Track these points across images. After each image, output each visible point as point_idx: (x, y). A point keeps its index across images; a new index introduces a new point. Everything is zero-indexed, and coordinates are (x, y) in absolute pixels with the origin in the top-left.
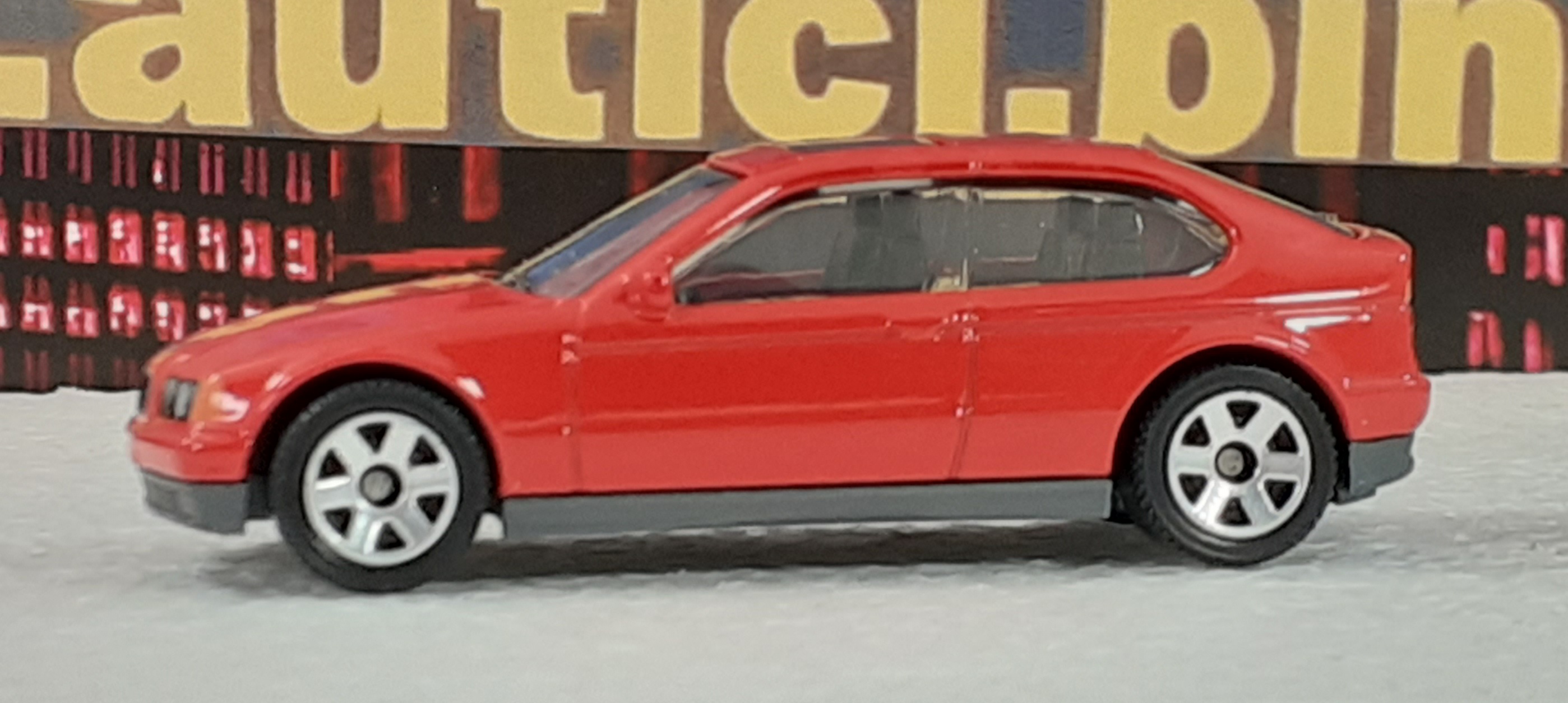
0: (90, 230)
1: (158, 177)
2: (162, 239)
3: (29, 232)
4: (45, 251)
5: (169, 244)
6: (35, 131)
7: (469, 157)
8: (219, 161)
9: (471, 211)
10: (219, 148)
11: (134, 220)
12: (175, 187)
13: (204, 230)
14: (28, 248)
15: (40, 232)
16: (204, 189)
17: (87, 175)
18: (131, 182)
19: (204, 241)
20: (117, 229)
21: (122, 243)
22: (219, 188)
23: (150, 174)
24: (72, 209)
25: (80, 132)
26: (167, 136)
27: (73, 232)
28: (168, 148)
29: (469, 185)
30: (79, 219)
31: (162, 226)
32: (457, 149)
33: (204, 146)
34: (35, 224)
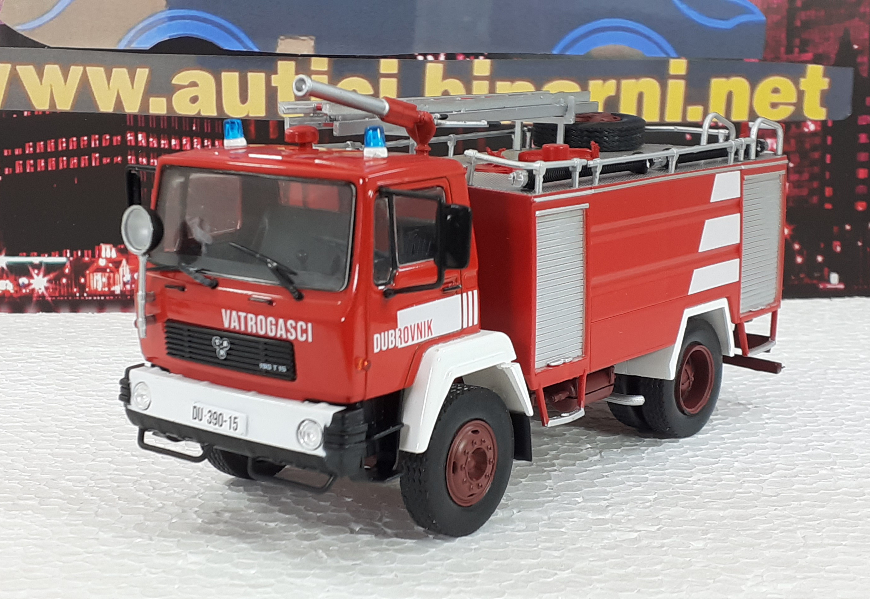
0: (178, 141)
1: (194, 128)
2: (195, 144)
3: (163, 142)
4: (167, 147)
5: (197, 145)
6: (163, 116)
7: (271, 122)
8: (209, 124)
9: (272, 136)
10: (209, 121)
11: (189, 139)
12: (199, 130)
13: (206, 141)
14: (162, 146)
15: (165, 142)
16: (206, 131)
17: (177, 128)
18: (188, 129)
19: (206, 144)
20: (184, 141)
21: (186, 144)
22: (209, 131)
23: (192, 127)
24: (173, 136)
25: (175, 117)
26: (196, 118)
27: (173, 142)
28: (196, 121)
29: (271, 130)
30: (175, 139)
31: (195, 140)
32: (268, 121)
33: (205, 120)
34: (164, 140)
